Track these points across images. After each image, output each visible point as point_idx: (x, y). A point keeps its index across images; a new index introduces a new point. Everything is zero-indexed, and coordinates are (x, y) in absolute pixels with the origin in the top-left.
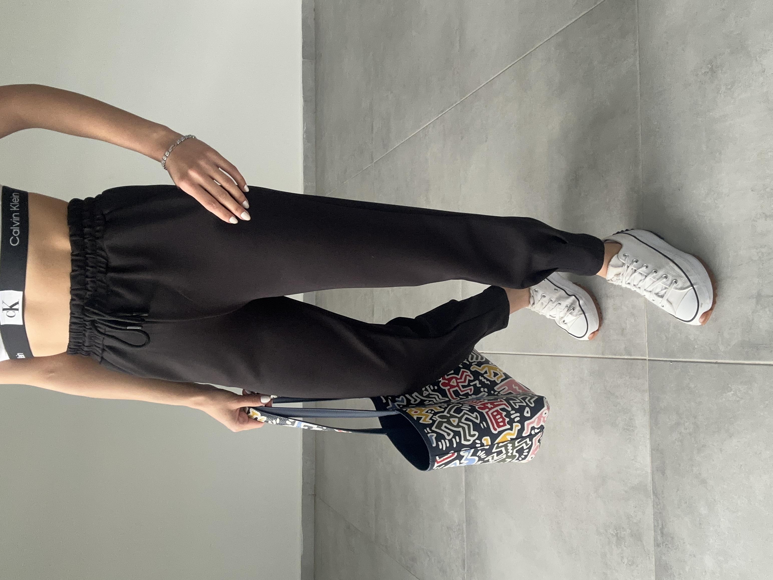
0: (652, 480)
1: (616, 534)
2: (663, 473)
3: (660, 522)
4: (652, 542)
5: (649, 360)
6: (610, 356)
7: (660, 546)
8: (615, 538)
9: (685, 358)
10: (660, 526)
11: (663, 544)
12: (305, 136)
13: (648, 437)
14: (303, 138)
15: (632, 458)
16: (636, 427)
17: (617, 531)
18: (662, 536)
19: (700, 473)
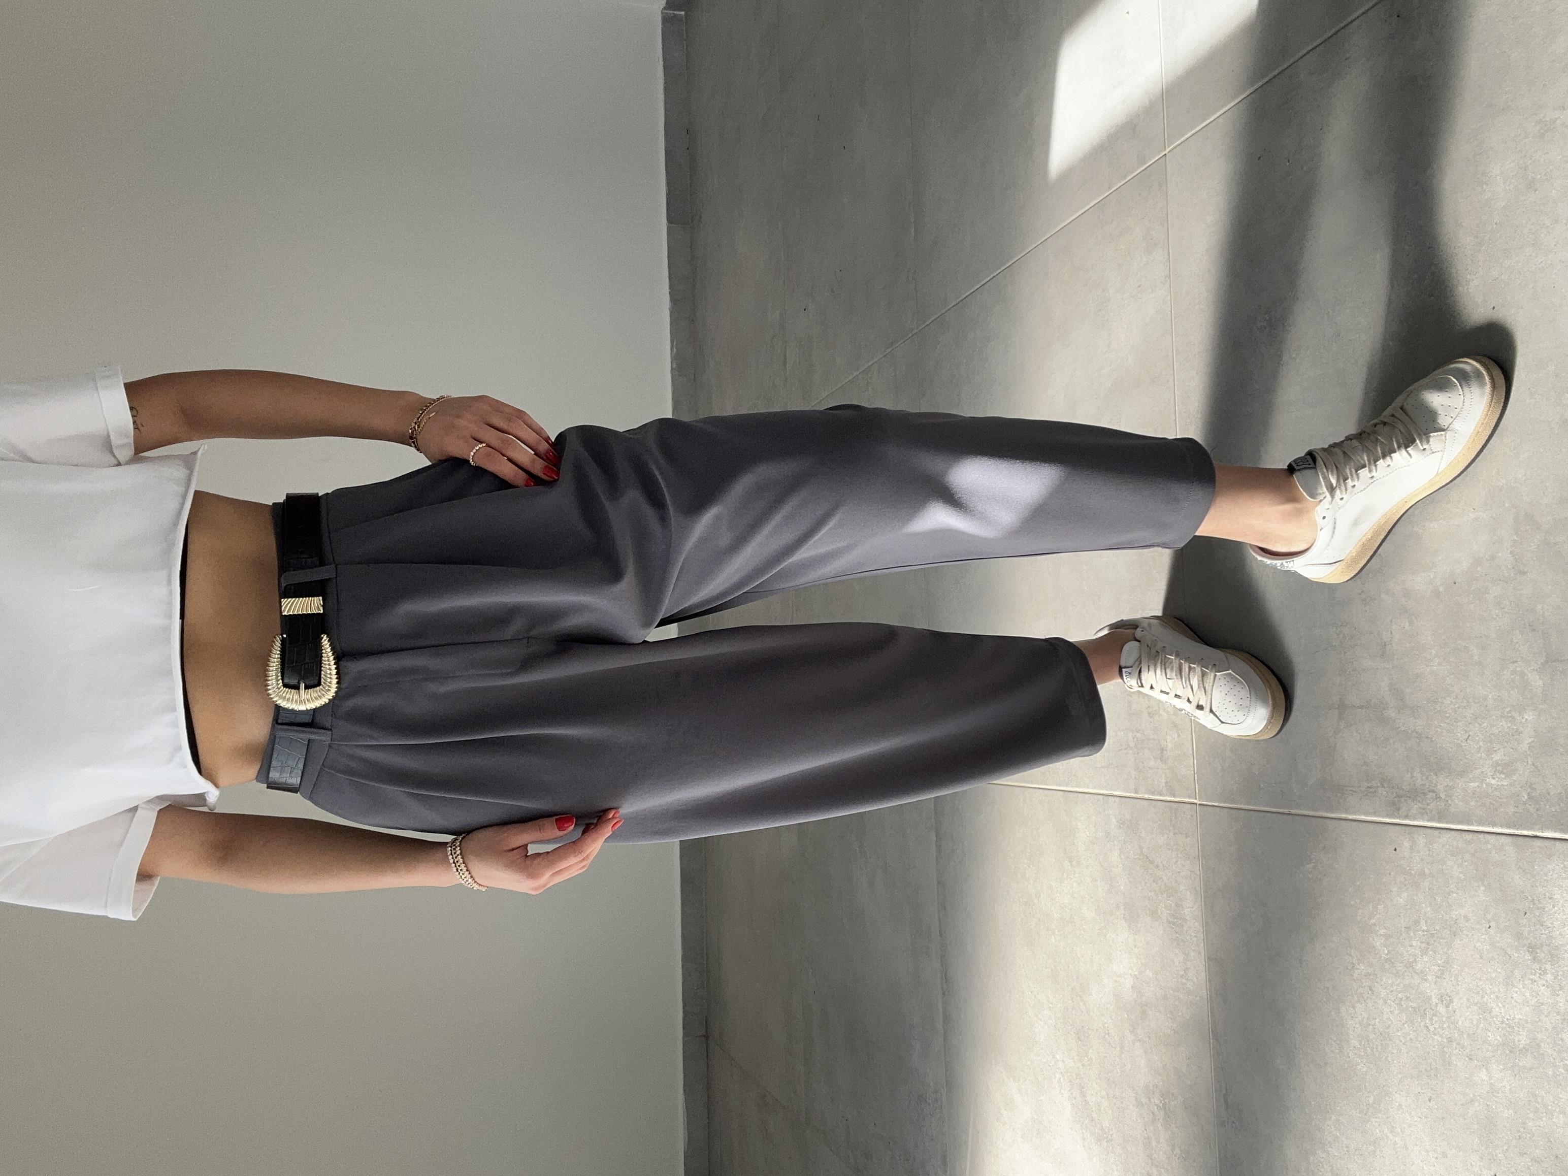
1: (1163, 1104)
2: (1224, 999)
3: (1223, 1084)
4: (1213, 1118)
5: (1200, 805)
6: (1146, 796)
7: (1225, 1126)
8: (1162, 1113)
9: (1248, 803)
10: (1224, 1092)
11: (1227, 1120)
12: (674, 366)
13: (1202, 936)
14: (672, 368)
15: (1182, 973)
16: (1185, 920)
17: (1164, 1100)
18: (1227, 1109)
19: (1274, 1000)
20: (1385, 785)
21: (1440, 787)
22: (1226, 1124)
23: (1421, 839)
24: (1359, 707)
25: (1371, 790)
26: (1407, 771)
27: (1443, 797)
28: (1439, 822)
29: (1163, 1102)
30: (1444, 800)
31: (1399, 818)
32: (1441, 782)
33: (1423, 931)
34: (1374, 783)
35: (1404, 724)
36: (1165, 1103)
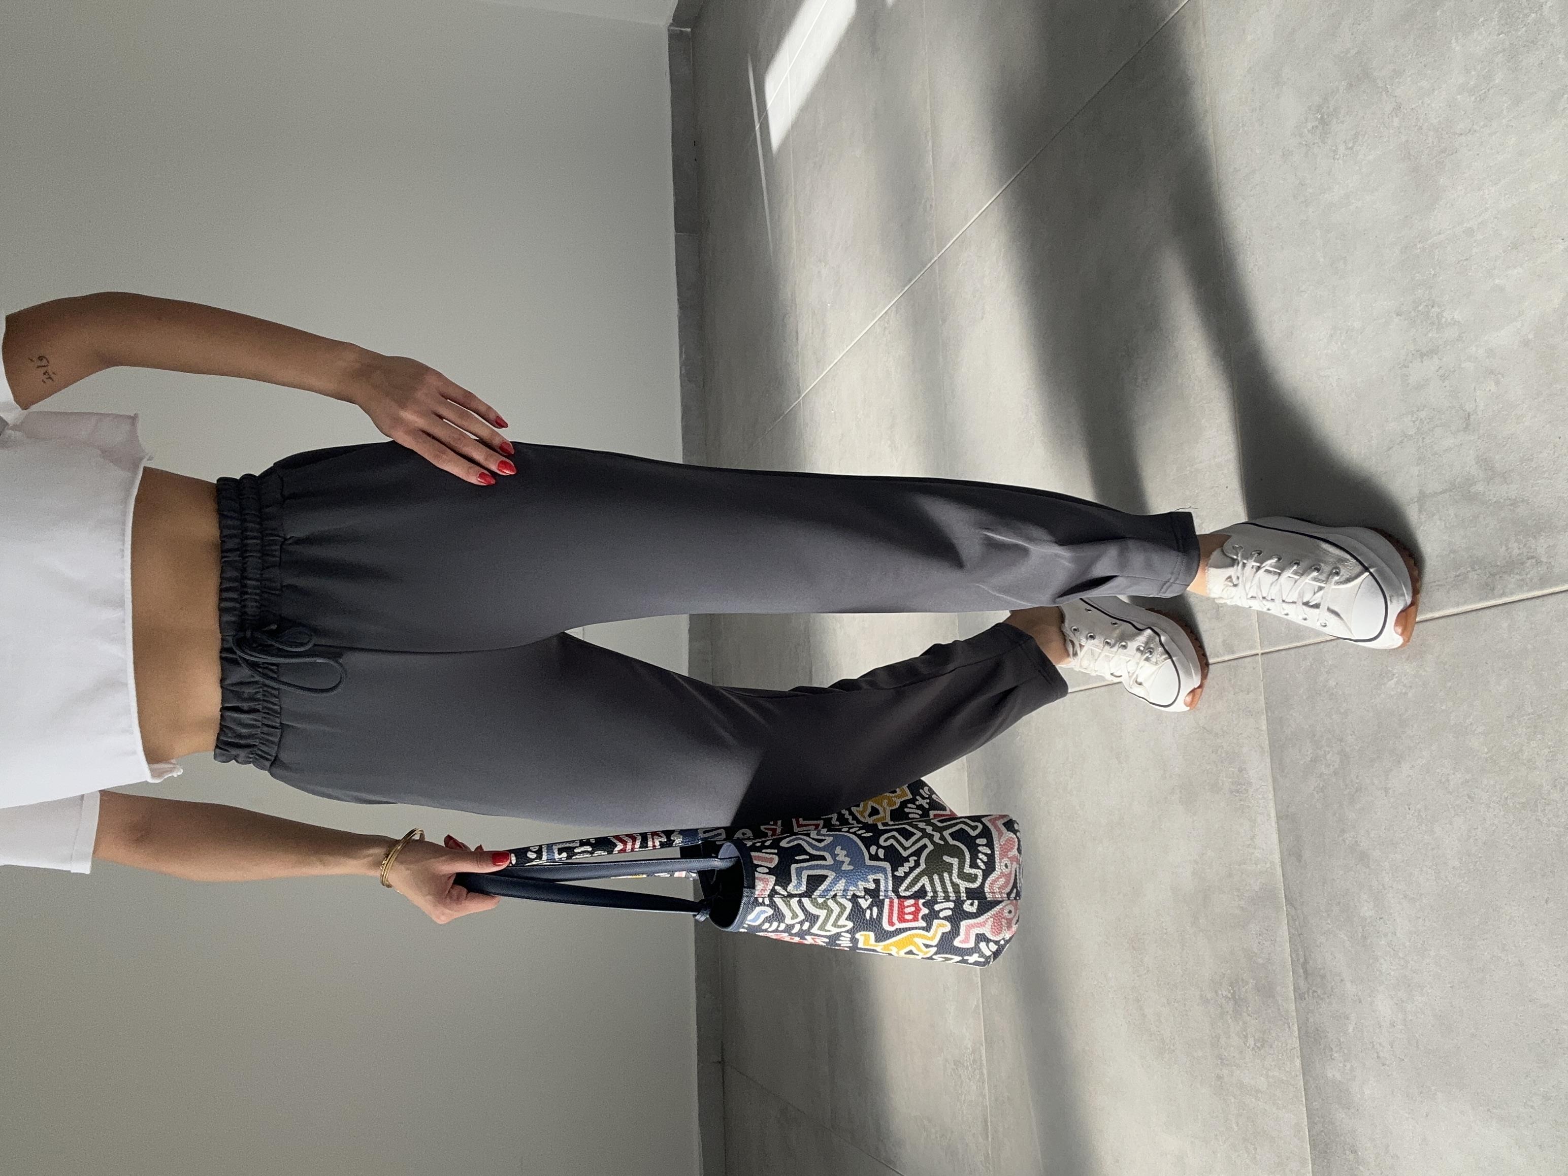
0: (1283, 875)
1: (1232, 994)
2: (1299, 858)
3: (1301, 953)
4: (1292, 995)
5: (1262, 654)
7: (1305, 999)
8: (1231, 1003)
10: (1302, 960)
11: (1308, 992)
12: (683, 372)
13: (1271, 796)
15: (1248, 843)
16: (1250, 784)
17: (1233, 988)
18: (1306, 978)
19: (1356, 842)
20: (1477, 567)
21: (1541, 551)
22: (1306, 996)
23: (1520, 613)
24: (1441, 493)
25: (1460, 578)
26: (1501, 544)
27: (1544, 559)
28: (1542, 588)
29: (1232, 991)
30: (1546, 562)
31: (1494, 598)
32: (1541, 546)
33: (1529, 714)
34: (1462, 570)
35: (1495, 495)
36: (1234, 992)
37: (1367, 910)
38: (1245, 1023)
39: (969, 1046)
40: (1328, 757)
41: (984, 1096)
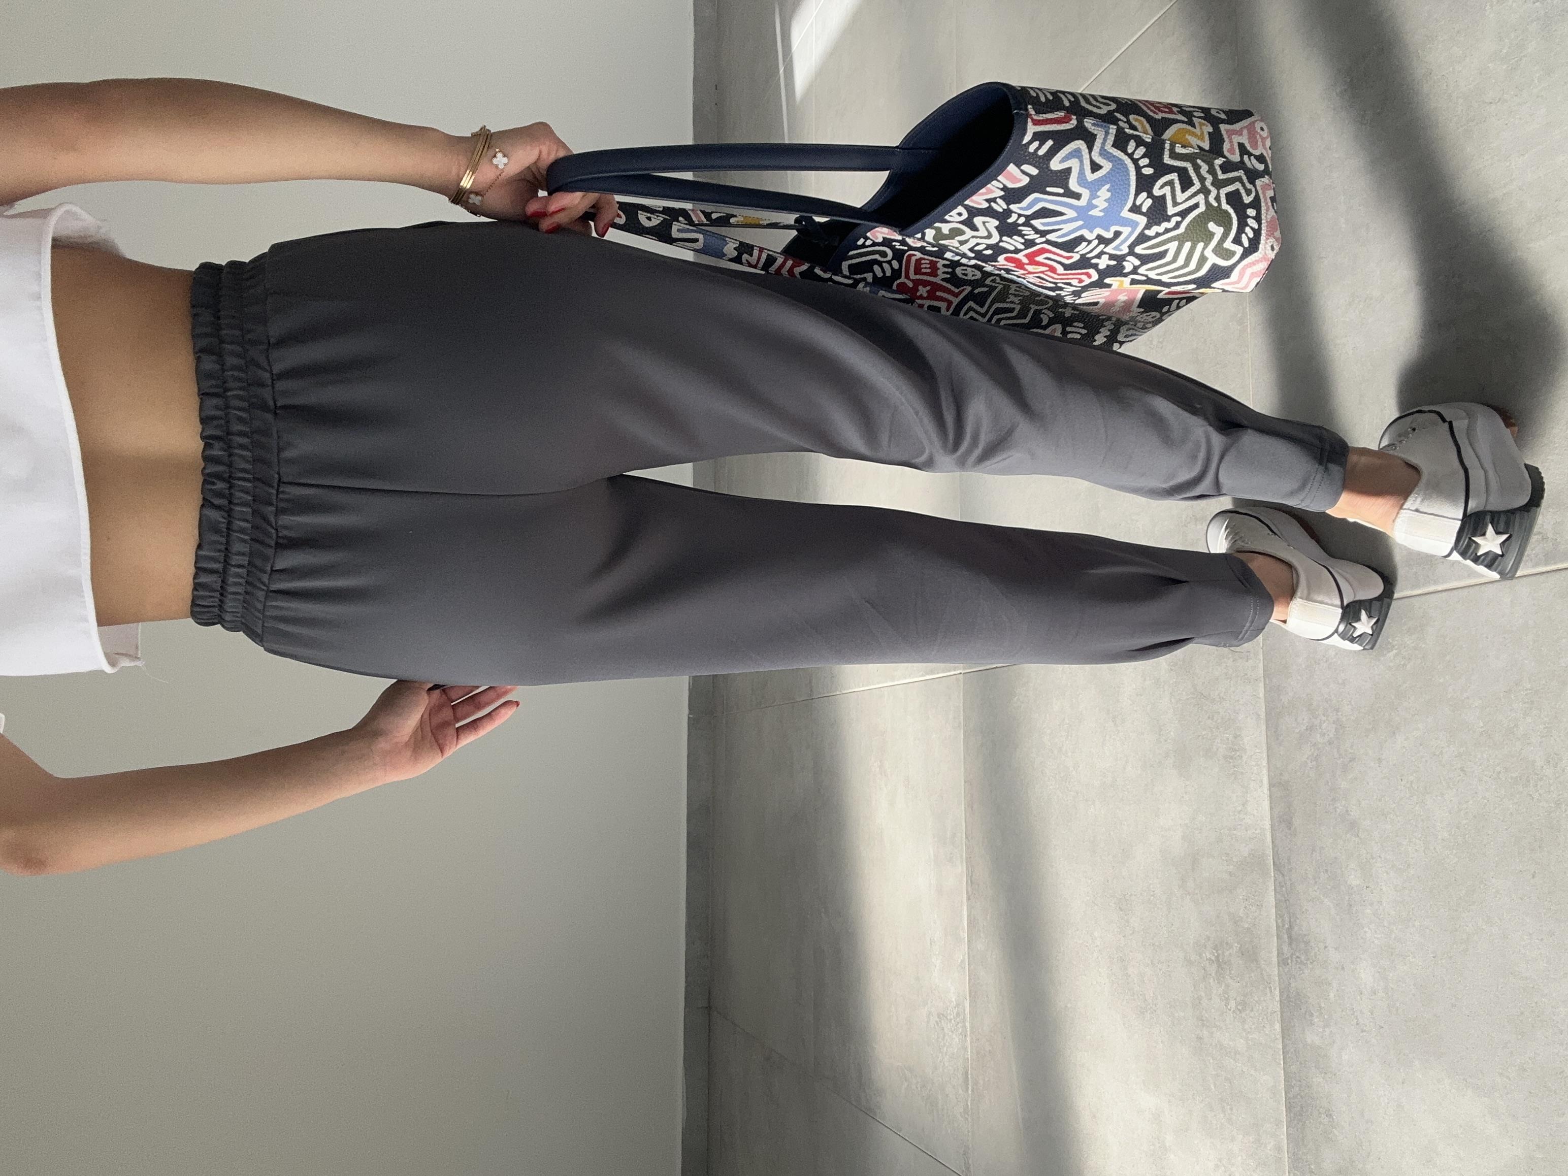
0: (1273, 842)
1: (1216, 957)
2: (1290, 825)
3: (1287, 919)
4: (1275, 959)
7: (1288, 964)
8: (1215, 966)
10: (1287, 926)
11: (1291, 957)
13: (1265, 763)
15: (1240, 808)
16: (1244, 750)
17: (1217, 951)
18: (1290, 944)
19: (1347, 811)
22: (1289, 961)
27: (1550, 536)
28: (1547, 563)
29: (1216, 954)
33: (1526, 690)
36: (1218, 955)
37: (1354, 880)
38: (1227, 986)
39: (953, 1000)
40: (1324, 726)
41: (965, 1049)
